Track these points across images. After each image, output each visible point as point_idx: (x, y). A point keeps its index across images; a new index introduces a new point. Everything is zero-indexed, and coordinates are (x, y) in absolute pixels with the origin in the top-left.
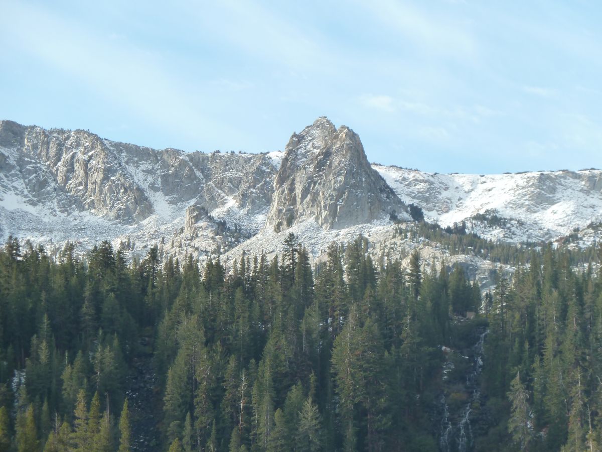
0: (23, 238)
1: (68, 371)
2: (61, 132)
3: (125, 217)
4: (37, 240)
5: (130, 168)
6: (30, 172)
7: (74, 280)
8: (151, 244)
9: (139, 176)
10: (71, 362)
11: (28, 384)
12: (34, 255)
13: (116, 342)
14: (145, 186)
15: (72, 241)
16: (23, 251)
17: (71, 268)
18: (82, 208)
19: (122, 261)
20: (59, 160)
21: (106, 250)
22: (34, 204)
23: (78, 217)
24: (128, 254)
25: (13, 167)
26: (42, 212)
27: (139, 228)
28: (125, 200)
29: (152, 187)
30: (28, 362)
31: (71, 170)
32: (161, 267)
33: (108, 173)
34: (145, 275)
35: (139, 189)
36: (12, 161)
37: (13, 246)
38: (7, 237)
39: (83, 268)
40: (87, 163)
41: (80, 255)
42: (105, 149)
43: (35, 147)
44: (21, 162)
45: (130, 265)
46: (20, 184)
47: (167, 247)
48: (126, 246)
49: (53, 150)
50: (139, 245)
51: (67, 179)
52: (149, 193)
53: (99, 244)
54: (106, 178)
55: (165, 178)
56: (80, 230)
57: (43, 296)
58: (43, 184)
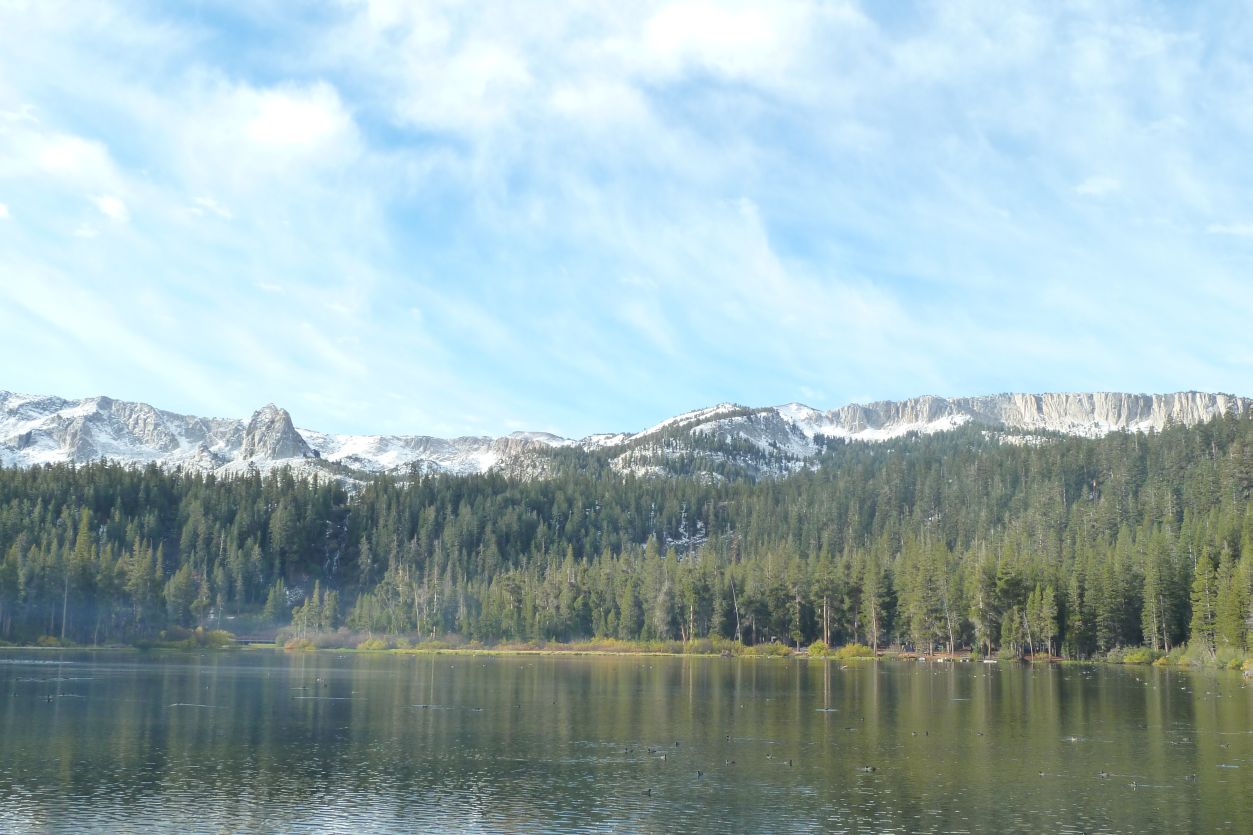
0: (109, 457)
1: (130, 526)
2: (133, 403)
3: (164, 448)
4: (117, 458)
5: (169, 424)
6: (114, 424)
7: (135, 480)
8: (177, 464)
9: (173, 428)
10: (132, 521)
11: (108, 532)
12: (115, 466)
13: (156, 513)
14: (176, 433)
15: (135, 460)
16: (109, 464)
17: (134, 474)
18: (142, 443)
19: (162, 471)
20: (130, 417)
21: (153, 465)
22: (114, 439)
23: (138, 447)
24: (165, 468)
25: (105, 420)
26: (120, 444)
27: (172, 455)
28: (165, 440)
29: (180, 434)
30: (109, 521)
31: (137, 423)
32: (183, 475)
33: (156, 425)
34: (173, 479)
35: (172, 435)
36: (105, 417)
37: (104, 461)
38: (100, 456)
39: (141, 474)
40: (145, 420)
41: (139, 467)
42: (155, 413)
43: (118, 410)
44: (110, 417)
45: (166, 474)
46: (109, 429)
47: (186, 465)
48: (164, 464)
49: (128, 413)
50: (171, 464)
51: (135, 428)
52: (178, 437)
53: (150, 462)
54: (155, 429)
55: (187, 430)
56: (140, 454)
57: (119, 487)
58: (121, 430)
